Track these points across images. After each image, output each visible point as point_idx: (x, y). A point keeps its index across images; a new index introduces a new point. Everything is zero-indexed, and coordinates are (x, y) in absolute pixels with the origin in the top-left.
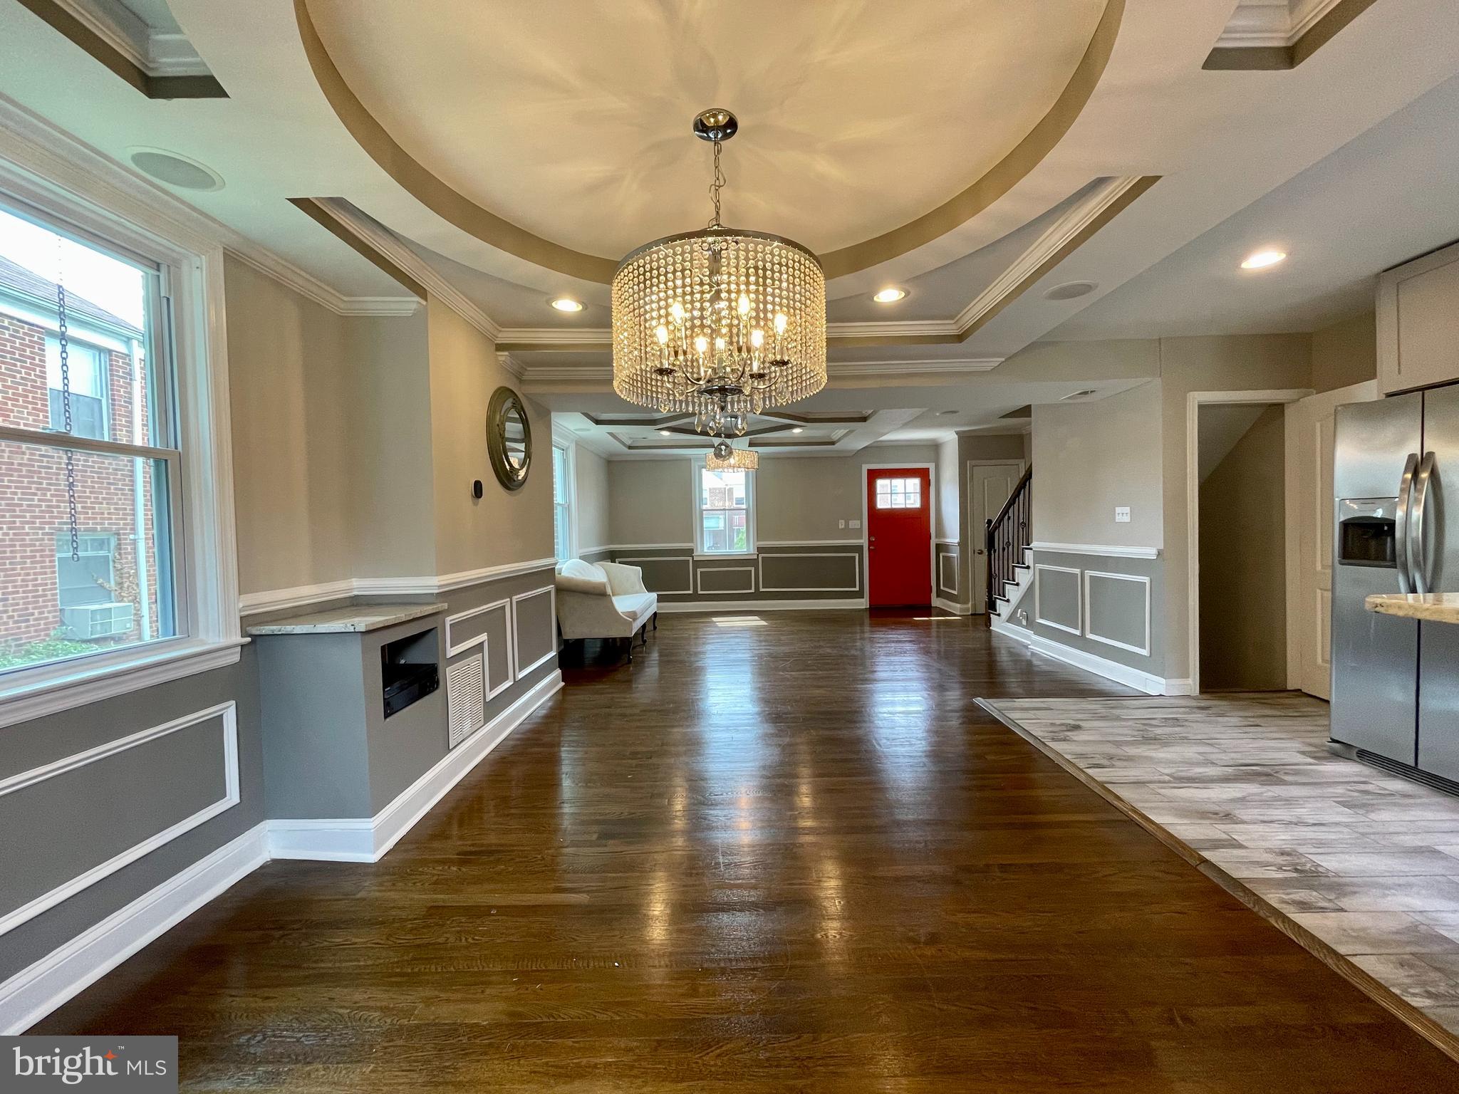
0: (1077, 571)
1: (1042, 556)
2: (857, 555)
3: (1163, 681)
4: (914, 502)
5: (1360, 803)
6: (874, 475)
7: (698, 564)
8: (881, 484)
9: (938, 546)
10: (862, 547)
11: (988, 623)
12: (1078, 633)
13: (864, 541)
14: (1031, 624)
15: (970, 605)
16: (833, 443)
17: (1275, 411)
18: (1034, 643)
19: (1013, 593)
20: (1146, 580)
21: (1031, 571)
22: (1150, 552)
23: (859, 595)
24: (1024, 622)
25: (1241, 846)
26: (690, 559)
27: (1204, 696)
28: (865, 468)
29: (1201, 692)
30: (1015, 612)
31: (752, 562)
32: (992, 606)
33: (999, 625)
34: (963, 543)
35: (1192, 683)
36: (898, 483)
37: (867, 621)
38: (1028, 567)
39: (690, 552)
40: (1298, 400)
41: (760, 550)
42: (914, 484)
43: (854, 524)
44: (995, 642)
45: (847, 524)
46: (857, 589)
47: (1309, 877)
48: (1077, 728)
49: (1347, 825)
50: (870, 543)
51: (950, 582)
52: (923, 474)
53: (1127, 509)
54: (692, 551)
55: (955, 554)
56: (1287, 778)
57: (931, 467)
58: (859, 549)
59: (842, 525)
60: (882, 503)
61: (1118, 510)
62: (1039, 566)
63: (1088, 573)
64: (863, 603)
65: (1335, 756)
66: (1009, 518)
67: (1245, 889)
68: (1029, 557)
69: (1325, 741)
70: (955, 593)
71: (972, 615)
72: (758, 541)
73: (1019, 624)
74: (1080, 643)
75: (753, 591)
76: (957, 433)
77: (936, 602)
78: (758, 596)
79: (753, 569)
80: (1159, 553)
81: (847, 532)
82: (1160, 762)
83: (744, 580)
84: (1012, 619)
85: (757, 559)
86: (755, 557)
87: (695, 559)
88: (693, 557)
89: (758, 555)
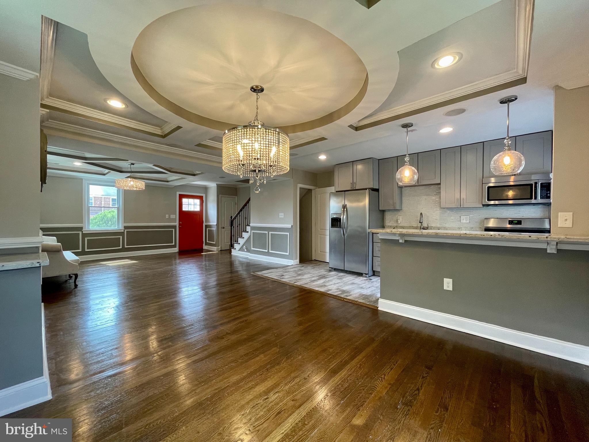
0: (267, 232)
1: (253, 228)
2: (174, 230)
3: (293, 261)
4: (197, 209)
5: (340, 278)
6: (181, 197)
7: (84, 235)
8: (184, 200)
9: (206, 226)
10: (176, 226)
11: (230, 252)
12: (267, 251)
13: (177, 224)
14: (249, 251)
15: (220, 247)
16: (168, 182)
17: (310, 191)
18: (250, 256)
19: (241, 241)
20: (288, 234)
21: (249, 233)
22: (289, 226)
23: (174, 246)
24: (246, 250)
25: (331, 290)
26: (80, 233)
27: (300, 264)
28: (178, 193)
29: (300, 262)
30: (243, 246)
31: (122, 234)
32: (232, 246)
33: (234, 253)
34: (218, 225)
35: (298, 260)
36: (191, 201)
37: (177, 256)
38: (248, 232)
39: (80, 229)
40: (315, 189)
41: (126, 228)
42: (198, 201)
43: (172, 216)
44: (233, 259)
45: (169, 216)
46: (174, 244)
47: (344, 292)
48: (283, 275)
49: (341, 282)
50: (180, 224)
51: (211, 238)
52: (201, 198)
53: (283, 214)
54: (82, 228)
55: (214, 229)
56: (327, 277)
57: (204, 195)
58: (174, 227)
59: (167, 216)
60: (185, 208)
61: (280, 214)
62: (253, 231)
63: (270, 233)
64: (176, 250)
65: (330, 271)
66: (240, 216)
67: (338, 296)
68: (248, 229)
69: (328, 268)
70: (215, 243)
71: (220, 250)
72: (124, 223)
73: (243, 251)
74: (268, 254)
75: (121, 247)
76: (217, 184)
77: (205, 247)
78: (124, 250)
79: (121, 237)
80: (292, 226)
81: (170, 220)
82: (305, 279)
83: (116, 242)
84: (241, 249)
85: (124, 232)
86: (123, 231)
87: (84, 232)
88: (82, 231)
89: (124, 230)
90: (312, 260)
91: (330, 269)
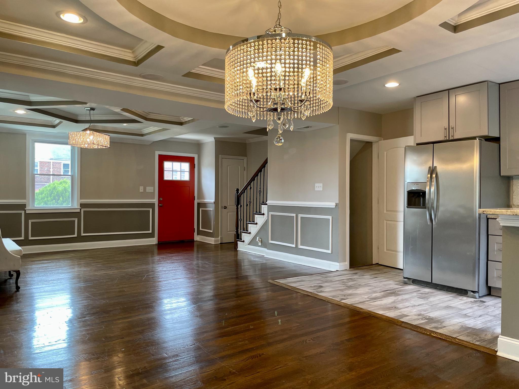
0: (294, 215)
1: (272, 208)
2: (151, 210)
3: (338, 264)
4: (186, 177)
5: (424, 297)
6: (163, 159)
7: (28, 216)
8: (167, 165)
9: (198, 204)
10: (154, 204)
11: (235, 246)
12: (294, 246)
13: (155, 201)
14: (264, 245)
15: (219, 238)
16: (142, 135)
17: (369, 144)
18: (267, 253)
19: (253, 229)
20: (330, 218)
21: (265, 217)
22: (332, 205)
23: (151, 235)
24: (260, 244)
25: (408, 316)
26: (23, 213)
27: (351, 269)
28: (157, 153)
30: (255, 238)
31: (76, 214)
32: (238, 237)
33: (241, 247)
34: (216, 202)
35: (347, 263)
36: (177, 165)
37: (156, 250)
38: (263, 214)
39: (22, 207)
40: (378, 142)
41: (83, 205)
42: (186, 166)
43: (149, 189)
44: (240, 257)
45: (145, 189)
46: (150, 232)
47: (431, 320)
48: (321, 287)
49: (426, 304)
50: (160, 202)
51: (206, 224)
52: (190, 160)
53: (321, 185)
54: (24, 206)
55: (211, 209)
56: (399, 293)
57: (196, 156)
58: (152, 205)
59: (141, 189)
60: (168, 176)
61: (317, 185)
62: (271, 213)
63: (300, 216)
64: (154, 241)
65: (405, 283)
66: (251, 188)
67: (420, 327)
68: (264, 209)
69: (402, 279)
70: (211, 231)
71: (220, 243)
72: (81, 198)
73: (256, 245)
74: (297, 251)
75: (76, 236)
76: (215, 138)
77: (197, 238)
78: (80, 239)
79: (76, 220)
80: (337, 205)
81: (145, 195)
82: (360, 294)
83: (69, 228)
84: (252, 242)
85: (80, 213)
86: (79, 211)
87: (27, 212)
88: (25, 211)
89: (81, 209)
90: (372, 265)
91: (406, 279)
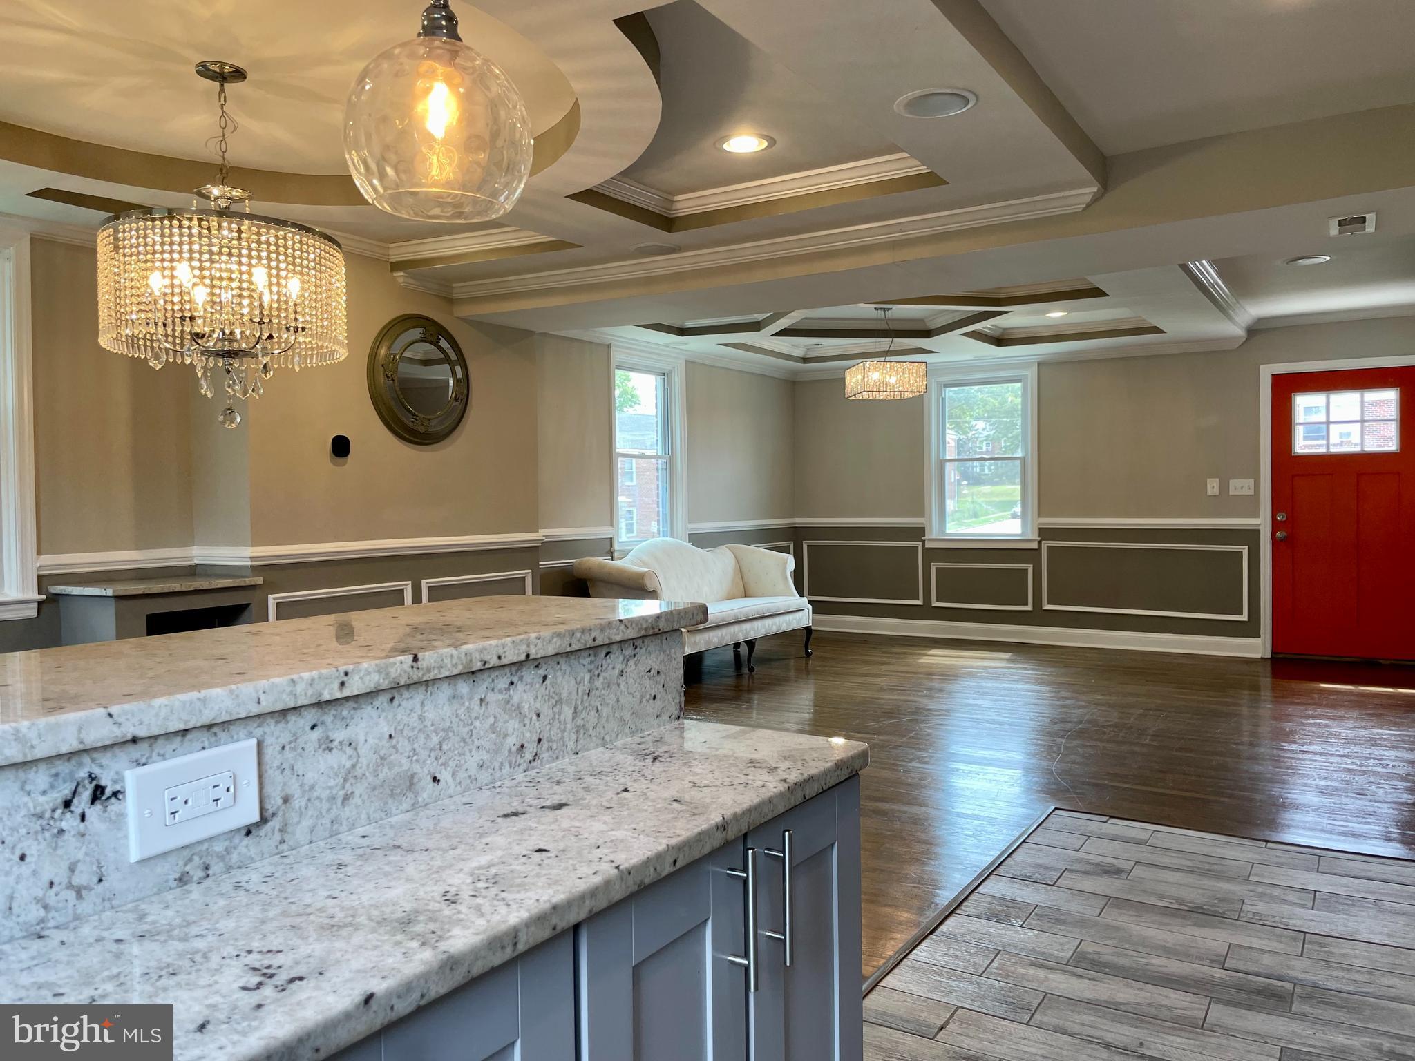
2: (1245, 550)
4: (1385, 440)
6: (1286, 387)
7: (933, 554)
8: (1306, 405)
10: (1256, 533)
13: (1262, 521)
23: (1251, 629)
26: (920, 545)
28: (1265, 372)
31: (1030, 555)
36: (1345, 402)
37: (1266, 681)
39: (919, 533)
41: (1044, 533)
42: (1383, 401)
43: (1240, 486)
45: (1224, 487)
46: (1244, 618)
50: (1276, 525)
54: (922, 530)
58: (1251, 537)
59: (1213, 486)
60: (1303, 445)
64: (1258, 647)
72: (1040, 515)
75: (1029, 608)
78: (1039, 617)
79: (1030, 568)
81: (1224, 503)
83: (1011, 587)
85: (1039, 550)
86: (1035, 546)
87: (928, 545)
88: (924, 542)
89: (1040, 542)
